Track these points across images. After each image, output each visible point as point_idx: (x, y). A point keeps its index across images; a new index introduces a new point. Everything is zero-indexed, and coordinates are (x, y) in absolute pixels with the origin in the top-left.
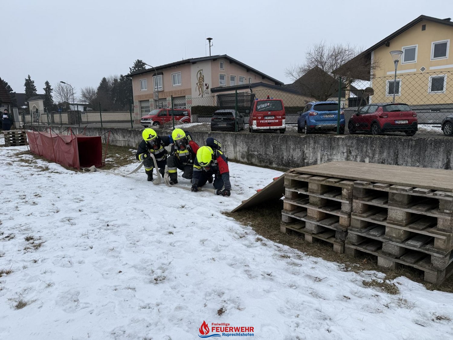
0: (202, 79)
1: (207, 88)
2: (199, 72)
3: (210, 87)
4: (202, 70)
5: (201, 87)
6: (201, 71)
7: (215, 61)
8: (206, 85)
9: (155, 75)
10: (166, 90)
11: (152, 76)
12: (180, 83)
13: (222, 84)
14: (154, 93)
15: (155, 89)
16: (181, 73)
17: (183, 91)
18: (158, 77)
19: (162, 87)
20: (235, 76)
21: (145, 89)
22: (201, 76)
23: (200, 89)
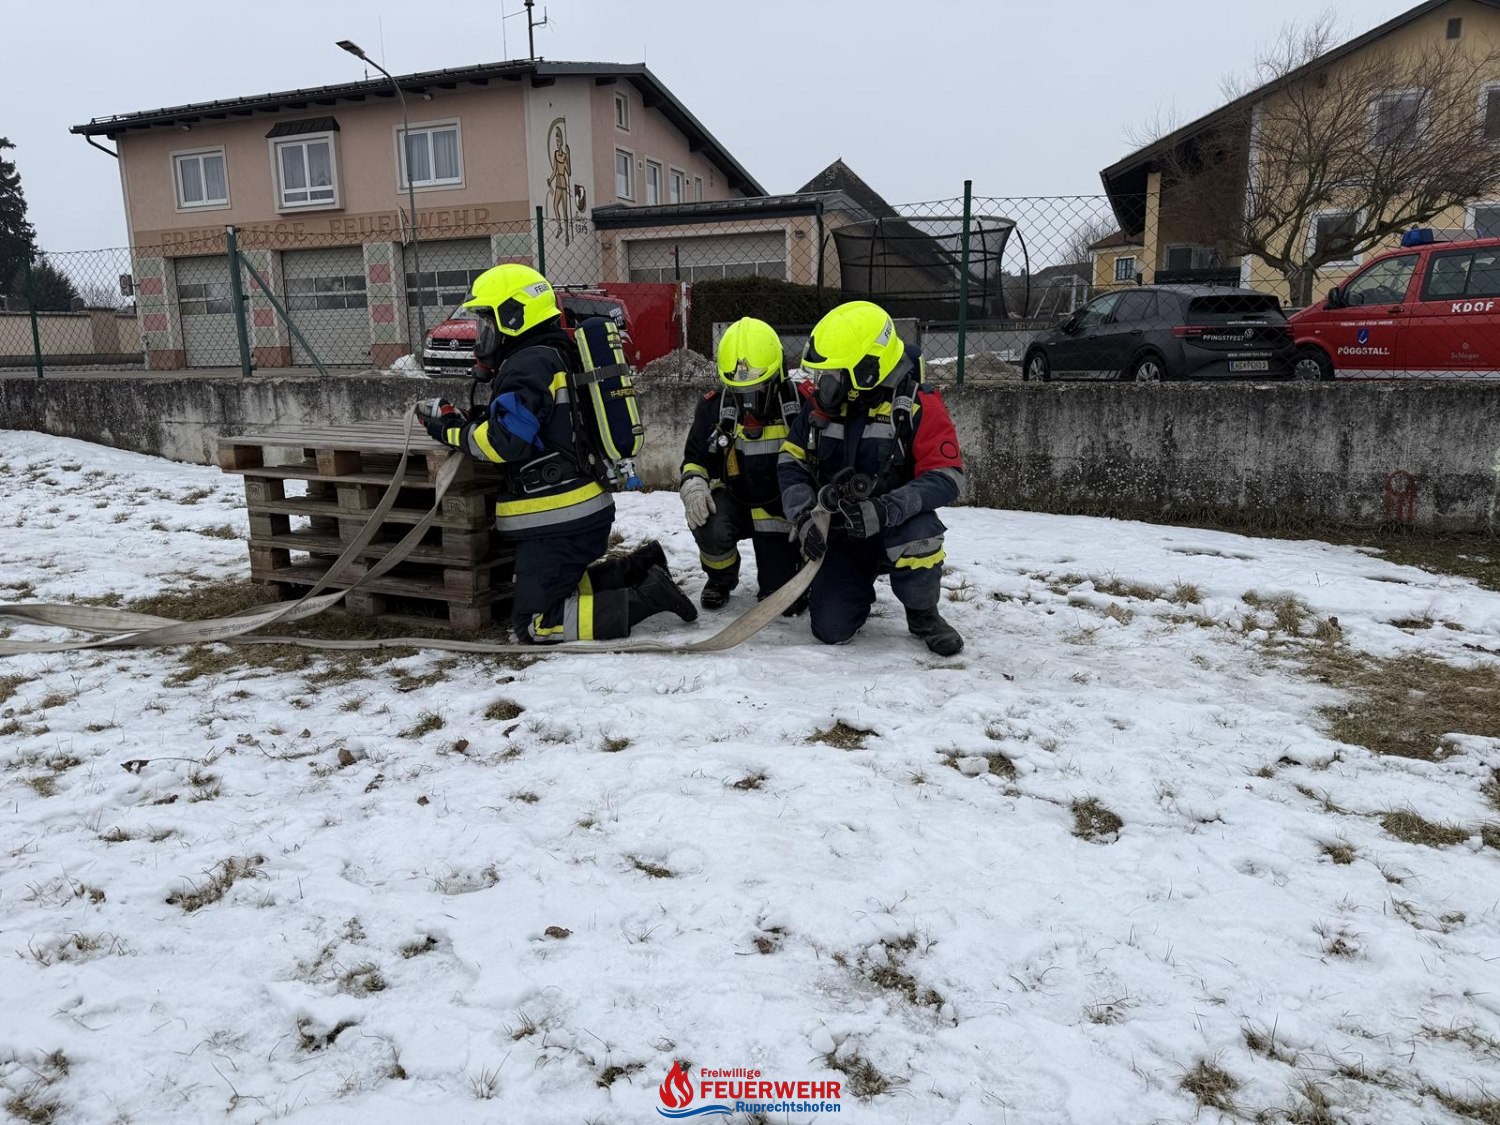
1: (582, 206)
3: (590, 204)
4: (563, 120)
5: (561, 197)
7: (603, 87)
10: (359, 206)
11: (268, 136)
12: (451, 176)
13: (623, 192)
14: (280, 218)
15: (288, 198)
16: (457, 128)
17: (471, 213)
18: (304, 141)
19: (336, 193)
20: (659, 165)
21: (211, 202)
22: (560, 149)
23: (561, 206)
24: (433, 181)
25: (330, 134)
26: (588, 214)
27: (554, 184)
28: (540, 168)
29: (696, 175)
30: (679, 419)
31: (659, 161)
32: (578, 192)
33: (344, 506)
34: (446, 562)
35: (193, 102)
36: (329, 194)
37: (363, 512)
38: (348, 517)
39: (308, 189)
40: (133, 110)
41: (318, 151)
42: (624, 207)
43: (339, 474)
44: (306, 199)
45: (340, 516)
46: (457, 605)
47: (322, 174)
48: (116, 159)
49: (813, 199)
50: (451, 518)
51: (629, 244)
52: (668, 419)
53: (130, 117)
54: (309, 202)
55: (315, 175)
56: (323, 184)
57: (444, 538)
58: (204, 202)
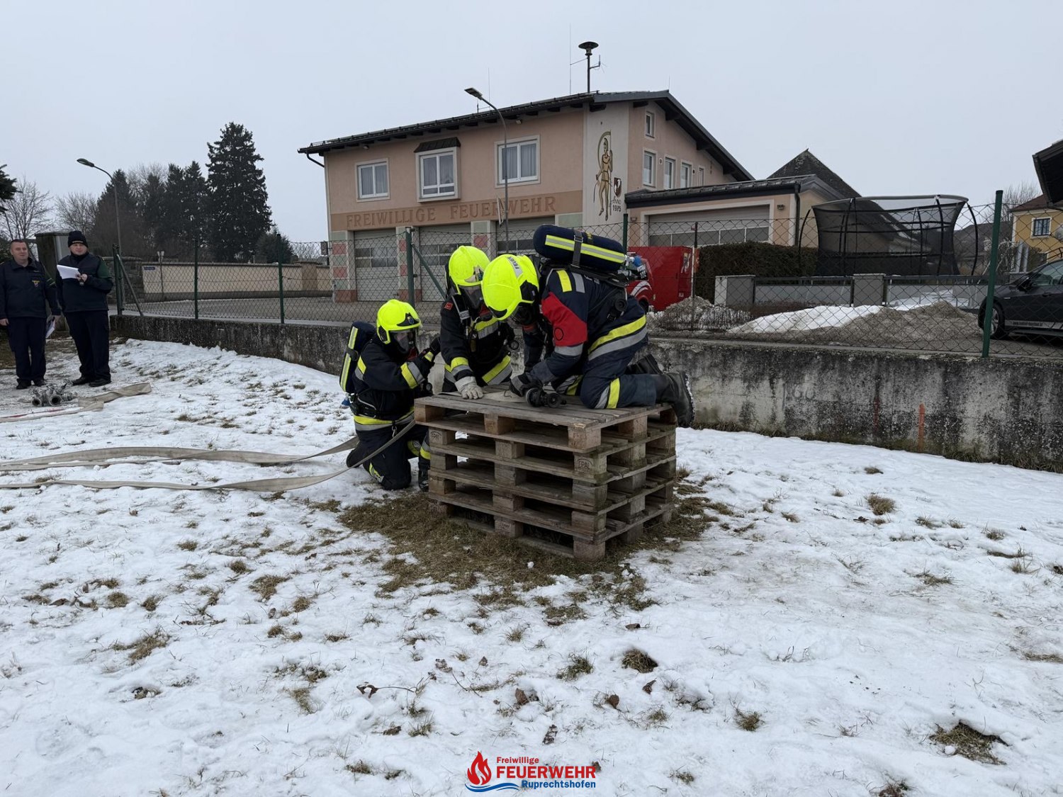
0: (607, 162)
1: (618, 193)
2: (603, 141)
3: (624, 191)
4: (610, 133)
5: (605, 187)
6: (607, 137)
7: (638, 108)
8: (616, 180)
9: (423, 148)
10: (470, 196)
11: (415, 152)
12: (531, 175)
13: (648, 181)
14: (420, 205)
15: (426, 192)
16: (537, 143)
17: (543, 201)
18: (437, 154)
19: (456, 188)
20: (674, 160)
21: (378, 195)
22: (606, 153)
23: (604, 193)
24: (519, 179)
25: (454, 149)
26: (622, 198)
27: (600, 178)
28: (592, 167)
29: (700, 166)
30: (726, 373)
31: (673, 158)
32: (616, 183)
33: (499, 455)
34: (574, 506)
35: (371, 130)
36: (451, 189)
37: (514, 460)
38: (502, 463)
39: (439, 186)
40: (335, 137)
41: (446, 161)
42: (647, 192)
43: (500, 434)
44: (436, 192)
45: (496, 462)
46: (580, 540)
47: (447, 176)
48: (323, 169)
49: (793, 182)
50: (580, 473)
51: (649, 217)
52: (718, 373)
53: (333, 141)
54: (439, 194)
55: (443, 176)
56: (448, 182)
57: (574, 488)
58: (374, 195)
